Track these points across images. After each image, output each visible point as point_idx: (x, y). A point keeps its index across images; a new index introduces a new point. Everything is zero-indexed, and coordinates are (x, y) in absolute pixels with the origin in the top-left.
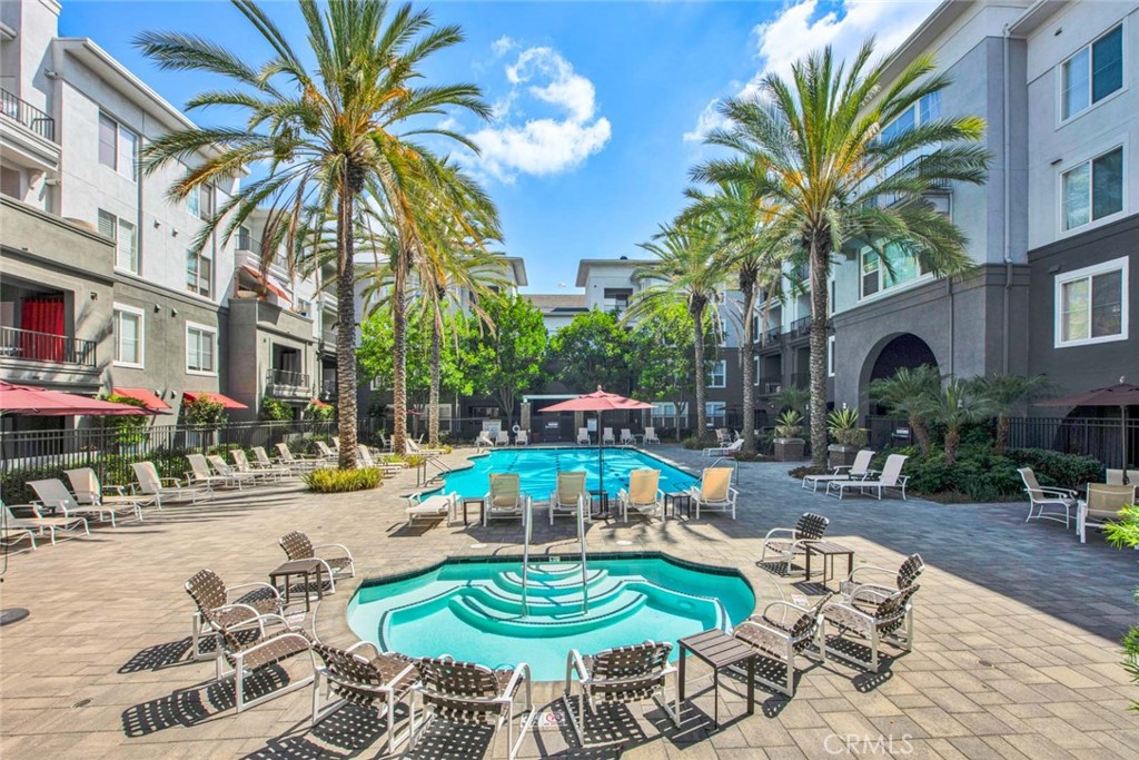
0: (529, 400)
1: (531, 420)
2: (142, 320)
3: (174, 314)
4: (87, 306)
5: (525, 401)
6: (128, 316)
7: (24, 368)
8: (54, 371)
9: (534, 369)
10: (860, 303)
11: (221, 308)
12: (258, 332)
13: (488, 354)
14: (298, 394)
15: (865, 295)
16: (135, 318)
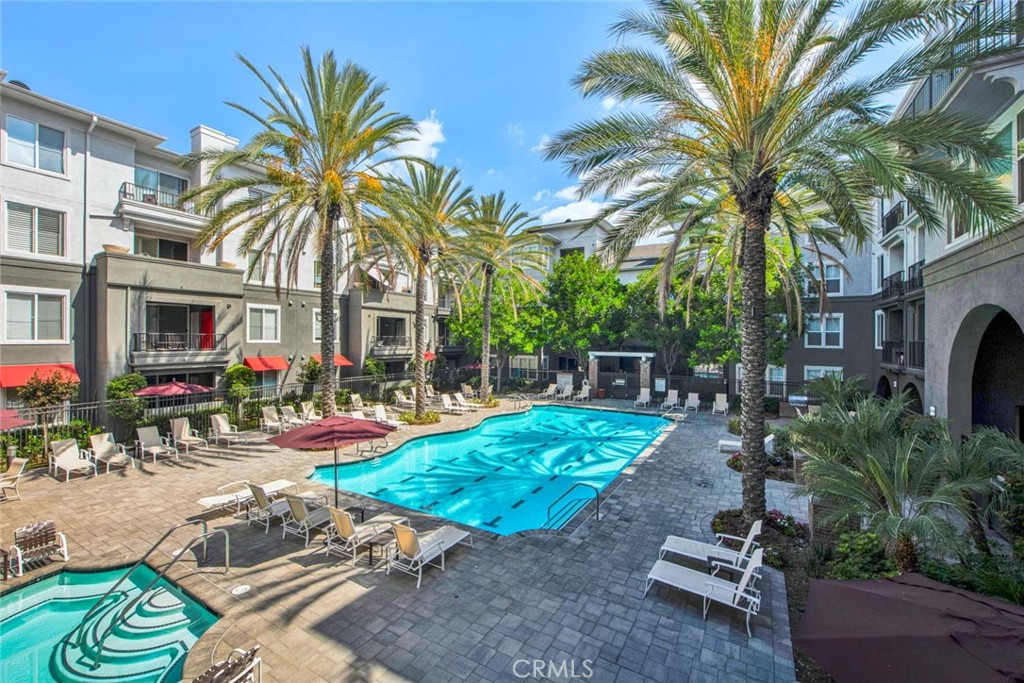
0: (596, 357)
1: (599, 376)
2: (279, 313)
3: (303, 306)
4: (223, 312)
5: (591, 357)
6: (268, 311)
7: (176, 355)
8: (196, 355)
9: (595, 328)
10: (949, 248)
11: (342, 296)
12: (363, 311)
13: (551, 315)
14: (397, 352)
15: (957, 236)
16: (275, 312)
